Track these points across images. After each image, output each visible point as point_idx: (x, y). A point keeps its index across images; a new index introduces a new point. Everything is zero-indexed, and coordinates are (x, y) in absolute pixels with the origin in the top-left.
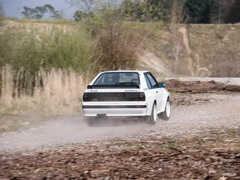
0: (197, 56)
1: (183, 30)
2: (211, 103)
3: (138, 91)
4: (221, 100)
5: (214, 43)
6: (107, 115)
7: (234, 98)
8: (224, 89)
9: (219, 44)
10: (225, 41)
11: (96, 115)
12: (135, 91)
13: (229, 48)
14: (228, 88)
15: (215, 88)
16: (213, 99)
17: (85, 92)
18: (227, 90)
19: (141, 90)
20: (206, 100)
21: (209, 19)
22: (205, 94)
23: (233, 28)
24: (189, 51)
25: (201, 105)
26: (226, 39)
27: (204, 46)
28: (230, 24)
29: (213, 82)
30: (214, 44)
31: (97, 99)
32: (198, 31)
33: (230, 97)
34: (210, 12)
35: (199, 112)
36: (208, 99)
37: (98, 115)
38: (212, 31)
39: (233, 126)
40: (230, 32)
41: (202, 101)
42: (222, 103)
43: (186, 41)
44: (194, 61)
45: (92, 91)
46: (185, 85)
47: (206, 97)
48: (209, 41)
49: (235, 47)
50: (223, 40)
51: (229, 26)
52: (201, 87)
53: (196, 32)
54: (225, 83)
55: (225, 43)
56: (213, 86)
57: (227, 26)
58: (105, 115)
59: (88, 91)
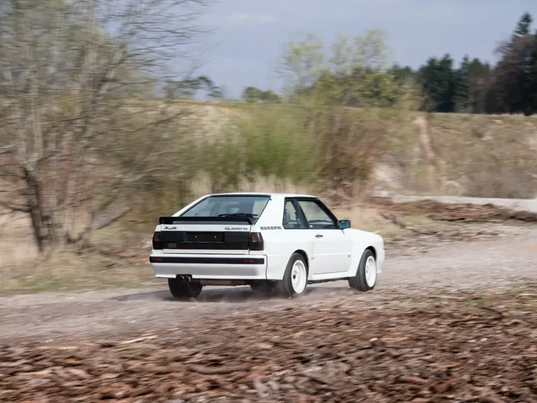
0: (442, 162)
1: (421, 121)
3: (248, 230)
4: (516, 235)
5: (469, 143)
6: (194, 277)
8: (512, 218)
9: (478, 145)
10: (485, 141)
11: (174, 276)
12: (242, 230)
13: (493, 153)
14: (519, 216)
15: (498, 216)
16: (501, 232)
17: (156, 230)
18: (518, 219)
19: (255, 228)
20: (493, 234)
21: (453, 104)
23: (498, 122)
24: (431, 155)
25: (489, 242)
26: (487, 137)
27: (454, 147)
29: (490, 206)
30: (468, 145)
31: (175, 245)
32: (445, 124)
34: (454, 94)
35: (490, 252)
36: (495, 233)
37: (178, 276)
38: (465, 125)
40: (493, 127)
41: (488, 236)
42: (519, 239)
43: (425, 138)
44: (438, 170)
45: (167, 228)
46: (448, 209)
47: (489, 228)
48: (461, 141)
49: (503, 151)
50: (484, 139)
51: (493, 118)
52: (474, 213)
53: (442, 125)
55: (488, 144)
56: (492, 211)
57: (489, 118)
58: (191, 276)
59: (160, 228)
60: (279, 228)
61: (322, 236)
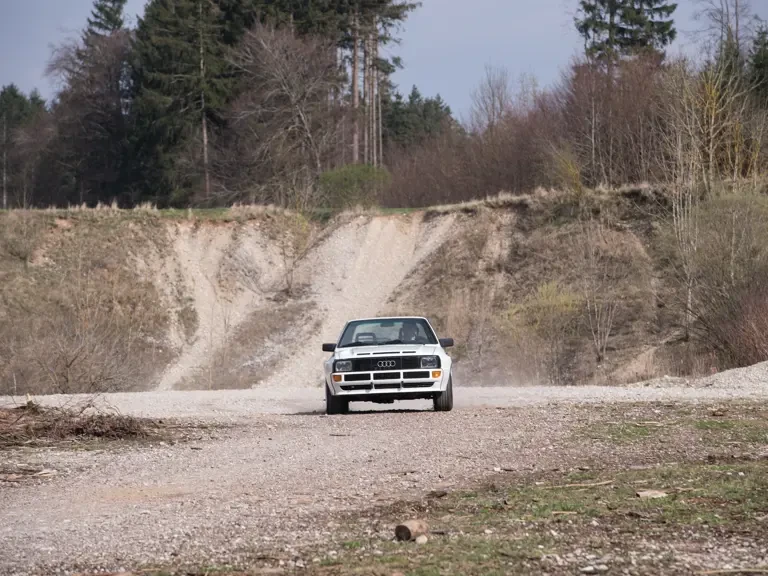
2: (45, 479)
4: (81, 470)
7: (123, 458)
8: (78, 431)
9: (20, 279)
10: (37, 269)
13: (55, 293)
14: (93, 427)
15: (45, 430)
16: (47, 466)
18: (88, 434)
20: (26, 472)
22: (14, 452)
23: (63, 224)
25: (12, 490)
26: (40, 260)
28: (53, 210)
29: (32, 409)
33: (107, 456)
35: (12, 513)
36: (32, 468)
39: (152, 555)
40: (53, 236)
41: (14, 476)
42: (86, 478)
47: (20, 459)
49: (77, 289)
50: (32, 265)
51: (52, 217)
54: (77, 409)
56: (34, 421)
57: (41, 216)
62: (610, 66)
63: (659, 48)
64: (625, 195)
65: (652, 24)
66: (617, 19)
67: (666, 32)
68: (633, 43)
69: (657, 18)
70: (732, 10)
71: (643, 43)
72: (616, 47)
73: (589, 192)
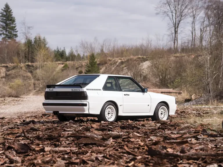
6: (60, 112)
11: (52, 112)
12: (78, 91)
31: (53, 98)
45: (50, 90)
58: (58, 112)
59: (47, 90)
60: (100, 90)
61: (129, 95)
62: (6, 42)
63: (15, 38)
64: (26, 65)
65: (14, 34)
66: (7, 33)
67: (16, 36)
68: (10, 38)
69: (14, 33)
70: (27, 33)
71: (12, 38)
72: (7, 38)
73: (19, 64)
